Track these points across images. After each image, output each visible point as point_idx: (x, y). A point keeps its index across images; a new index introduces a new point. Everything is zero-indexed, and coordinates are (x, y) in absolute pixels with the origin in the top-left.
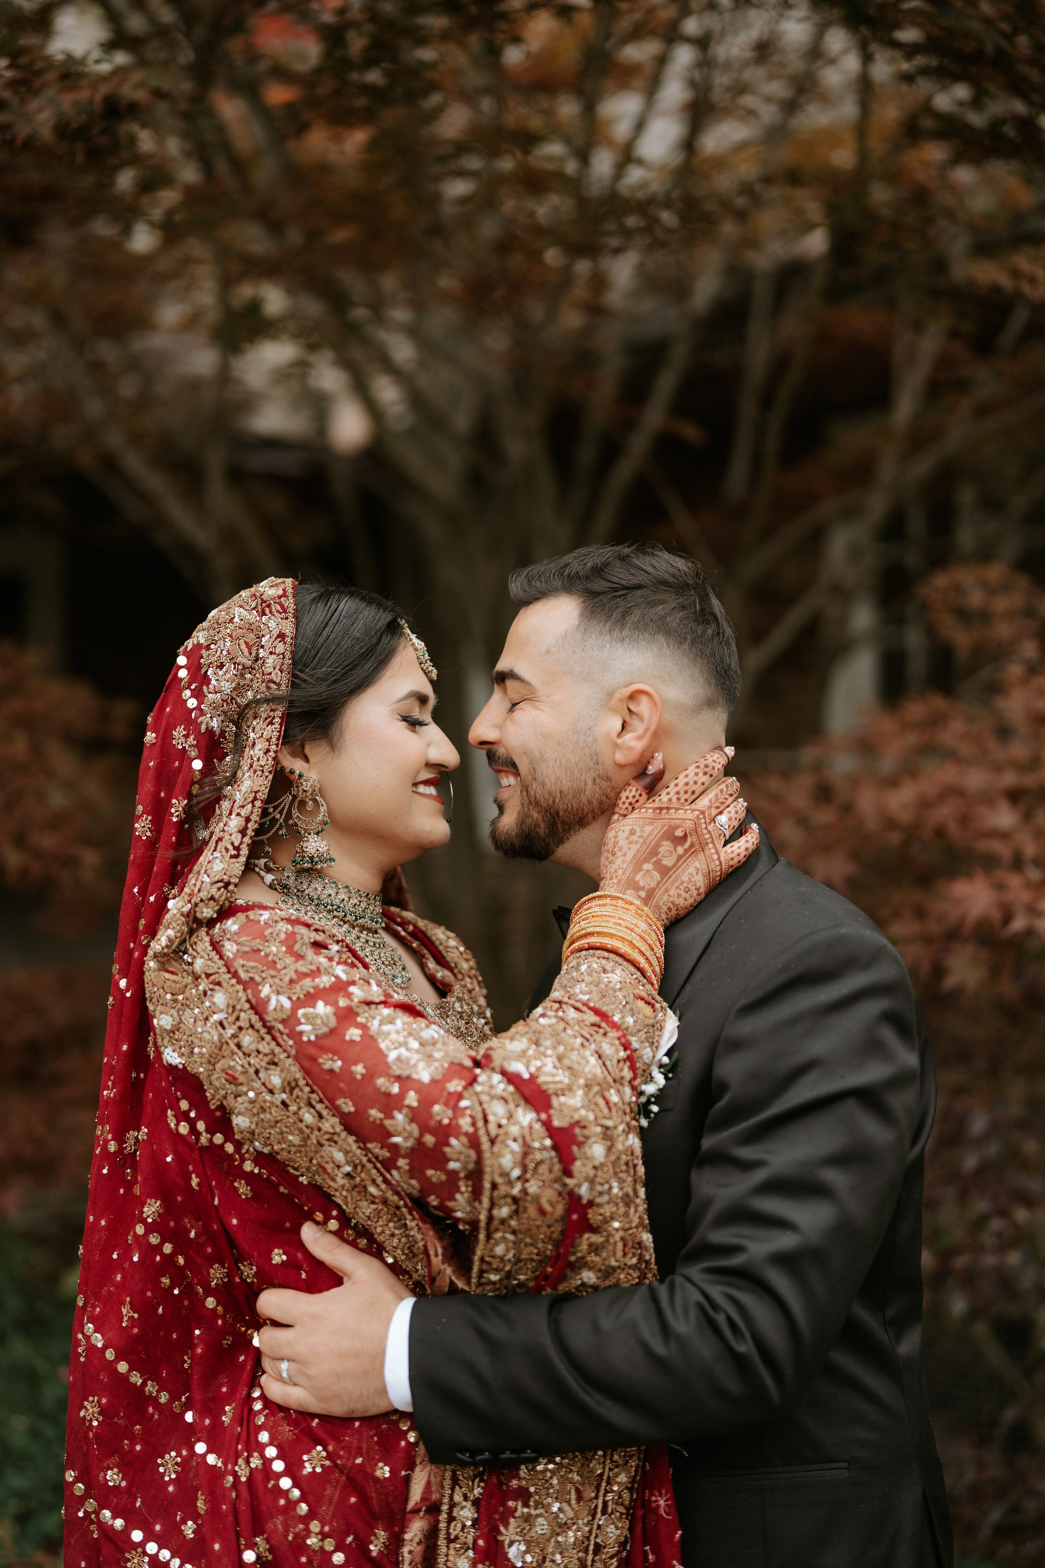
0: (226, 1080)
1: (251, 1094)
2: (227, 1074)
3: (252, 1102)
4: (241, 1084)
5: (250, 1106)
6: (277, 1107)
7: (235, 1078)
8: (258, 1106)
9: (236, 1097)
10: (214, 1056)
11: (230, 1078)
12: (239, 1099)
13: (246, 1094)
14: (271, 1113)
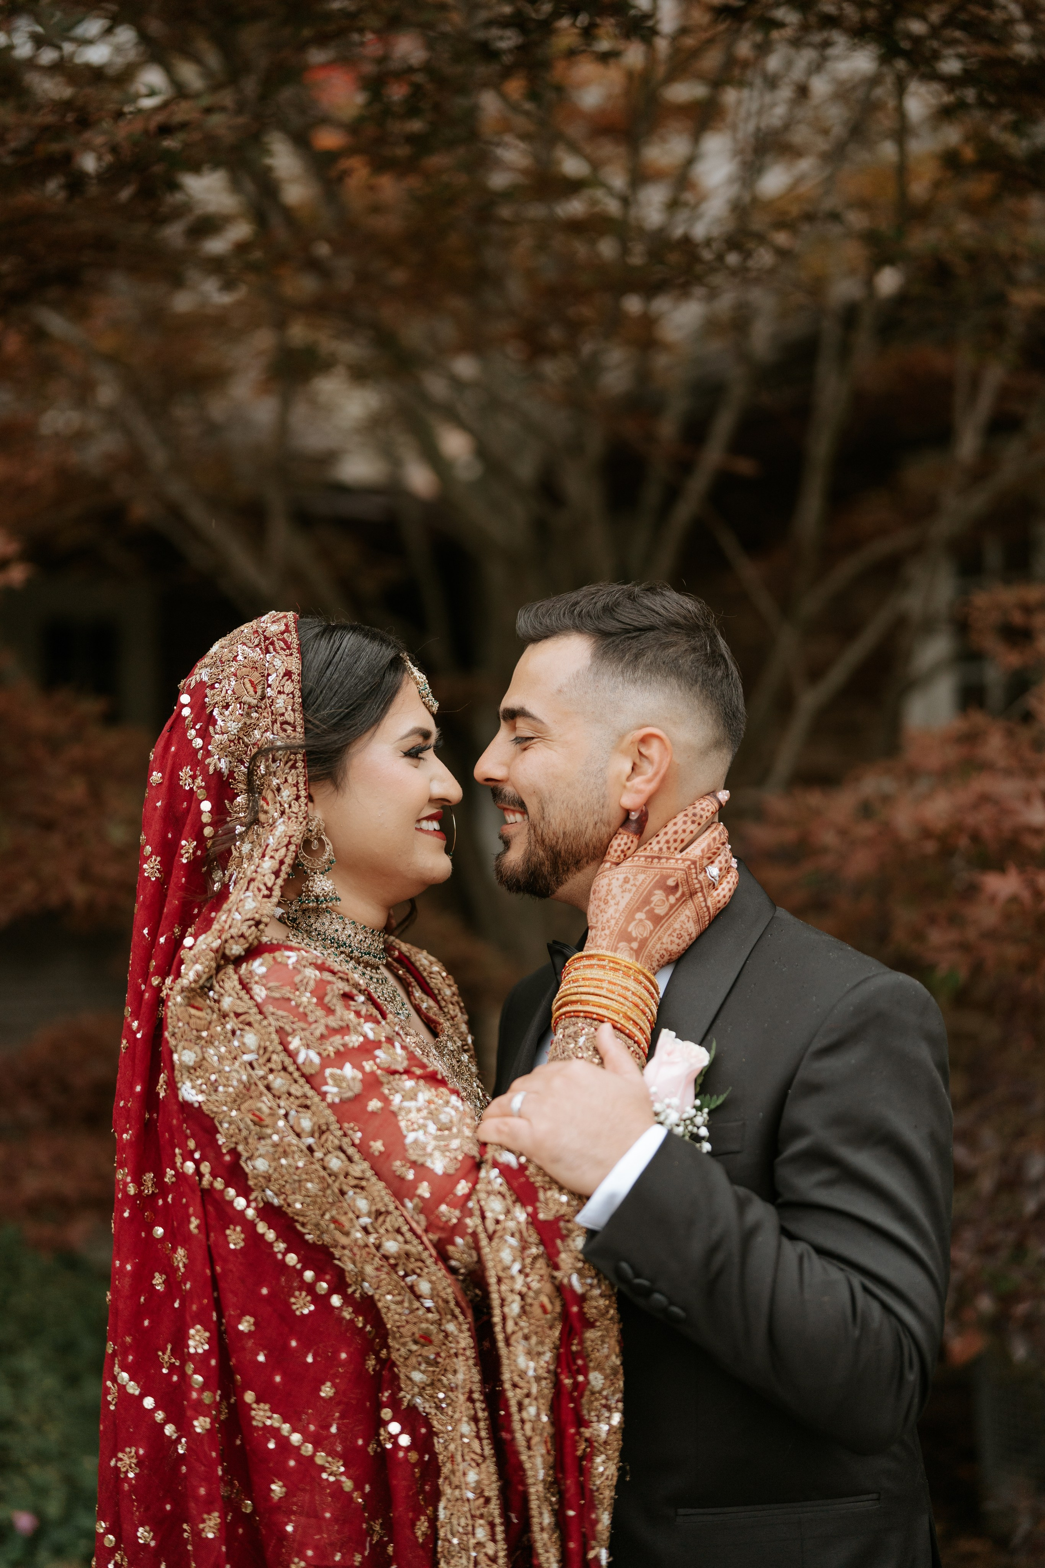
0: (252, 1121)
1: (275, 1138)
2: (254, 1114)
3: (275, 1145)
4: (267, 1126)
5: (271, 1150)
6: (302, 1151)
7: (261, 1119)
8: (280, 1150)
9: (260, 1139)
10: (241, 1096)
11: (256, 1119)
12: (263, 1142)
13: (270, 1136)
14: (293, 1158)
